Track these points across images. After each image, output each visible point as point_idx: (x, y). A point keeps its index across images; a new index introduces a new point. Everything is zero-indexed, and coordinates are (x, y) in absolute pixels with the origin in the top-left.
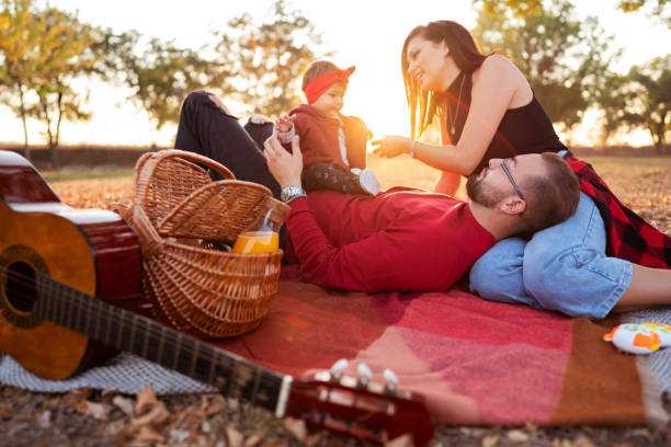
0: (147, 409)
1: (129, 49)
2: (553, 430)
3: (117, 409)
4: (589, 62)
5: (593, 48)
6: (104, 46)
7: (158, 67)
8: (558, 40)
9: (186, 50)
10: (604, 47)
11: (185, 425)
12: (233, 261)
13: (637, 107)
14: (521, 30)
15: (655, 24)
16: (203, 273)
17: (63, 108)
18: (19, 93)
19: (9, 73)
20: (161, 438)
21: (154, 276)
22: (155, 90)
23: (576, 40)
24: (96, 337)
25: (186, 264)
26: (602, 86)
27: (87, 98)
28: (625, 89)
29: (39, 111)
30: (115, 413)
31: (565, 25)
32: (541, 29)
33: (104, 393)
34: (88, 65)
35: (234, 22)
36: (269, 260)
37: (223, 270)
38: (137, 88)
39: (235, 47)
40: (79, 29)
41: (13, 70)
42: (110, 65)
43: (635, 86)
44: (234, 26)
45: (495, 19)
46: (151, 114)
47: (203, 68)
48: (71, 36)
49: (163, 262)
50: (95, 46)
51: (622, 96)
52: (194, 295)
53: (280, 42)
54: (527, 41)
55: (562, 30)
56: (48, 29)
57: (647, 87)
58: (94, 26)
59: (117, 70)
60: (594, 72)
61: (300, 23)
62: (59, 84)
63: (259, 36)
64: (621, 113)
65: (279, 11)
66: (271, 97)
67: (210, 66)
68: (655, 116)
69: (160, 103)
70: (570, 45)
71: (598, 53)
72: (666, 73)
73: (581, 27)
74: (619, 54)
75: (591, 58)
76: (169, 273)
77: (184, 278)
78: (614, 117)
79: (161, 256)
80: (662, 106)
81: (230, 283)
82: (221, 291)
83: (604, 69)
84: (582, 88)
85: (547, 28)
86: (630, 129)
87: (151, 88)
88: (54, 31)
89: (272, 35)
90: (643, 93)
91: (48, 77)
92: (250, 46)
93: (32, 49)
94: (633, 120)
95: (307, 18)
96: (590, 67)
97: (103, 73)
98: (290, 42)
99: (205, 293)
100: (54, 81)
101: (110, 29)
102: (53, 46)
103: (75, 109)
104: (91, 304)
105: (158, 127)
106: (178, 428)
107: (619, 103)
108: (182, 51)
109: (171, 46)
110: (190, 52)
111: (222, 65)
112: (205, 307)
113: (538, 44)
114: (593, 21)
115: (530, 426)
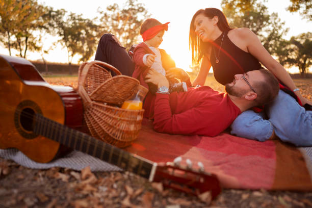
0: (87, 177)
1: (60, 18)
2: (273, 192)
3: (72, 177)
4: (272, 34)
5: (274, 28)
6: (49, 16)
7: (73, 27)
8: (259, 24)
9: (87, 19)
10: (280, 27)
11: (106, 184)
12: (124, 113)
13: (293, 56)
14: (242, 18)
15: (304, 18)
16: (110, 117)
17: (28, 44)
18: (8, 36)
19: (3, 26)
20: (95, 189)
21: (87, 118)
22: (71, 38)
23: (267, 24)
24: (64, 143)
25: (102, 113)
26: (278, 46)
27: (40, 40)
28: (288, 48)
29: (17, 45)
30: (72, 179)
31: (262, 16)
32: (251, 18)
33: (66, 170)
34: (41, 25)
35: (110, 8)
36: (139, 113)
37: (119, 116)
38: (63, 36)
39: (110, 19)
40: (37, 8)
41: (5, 25)
42: (51, 25)
43: (293, 46)
44: (110, 10)
45: (231, 12)
46: (69, 49)
47: (94, 29)
48: (33, 10)
49: (92, 112)
50: (44, 16)
51: (287, 50)
52: (106, 127)
53: (131, 18)
54: (245, 23)
55: (261, 18)
56: (23, 6)
57: (298, 47)
58: (45, 6)
59: (54, 28)
60: (275, 39)
61: (141, 10)
62: (27, 33)
63: (121, 15)
64: (286, 58)
65: (131, 4)
66: (125, 43)
67: (98, 27)
68: (302, 60)
69: (74, 43)
70: (265, 26)
71: (277, 30)
72: (307, 41)
73: (270, 18)
74: (286, 31)
75: (274, 33)
76: (94, 117)
77: (102, 120)
78: (283, 60)
79: (91, 109)
80: (305, 56)
81: (122, 123)
82: (118, 126)
83: (279, 37)
84: (269, 46)
85: (254, 18)
86: (290, 66)
87: (69, 37)
88: (26, 8)
89: (127, 15)
90: (296, 49)
91: (22, 30)
92: (117, 19)
93: (15, 16)
94: (291, 62)
95: (144, 7)
96: (273, 36)
97: (47, 29)
98: (136, 18)
99: (111, 127)
100: (24, 31)
101: (51, 8)
102: (25, 15)
103: (33, 45)
104: (62, 128)
105: (72, 55)
106: (102, 186)
107: (285, 54)
108: (85, 20)
109: (80, 17)
110: (89, 20)
111: (104, 27)
112: (111, 133)
113: (249, 24)
114: (275, 15)
115: (262, 190)
